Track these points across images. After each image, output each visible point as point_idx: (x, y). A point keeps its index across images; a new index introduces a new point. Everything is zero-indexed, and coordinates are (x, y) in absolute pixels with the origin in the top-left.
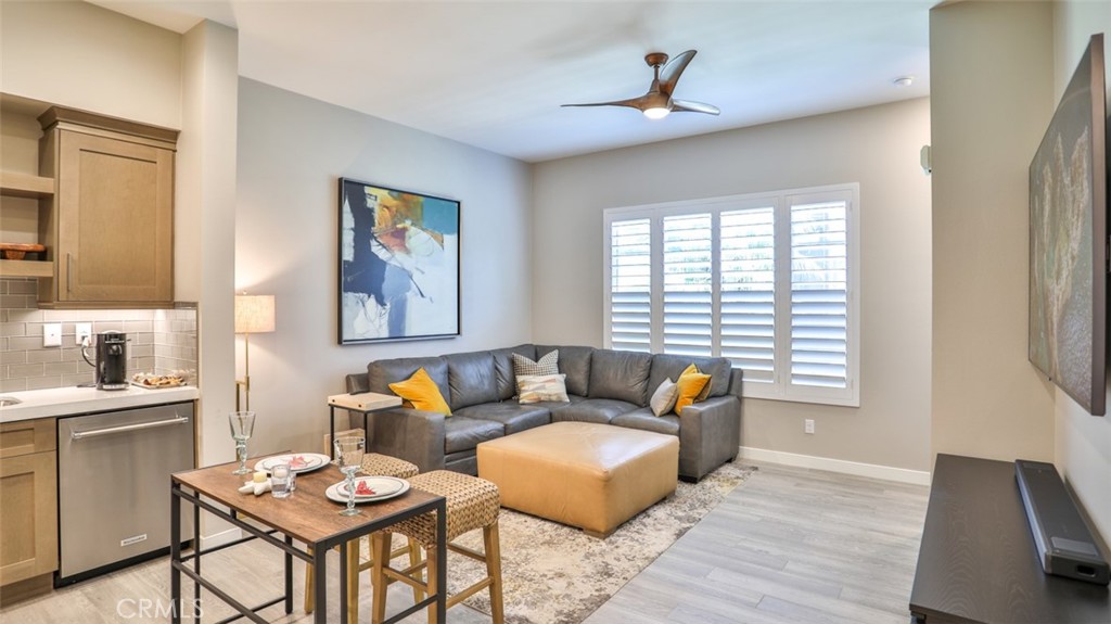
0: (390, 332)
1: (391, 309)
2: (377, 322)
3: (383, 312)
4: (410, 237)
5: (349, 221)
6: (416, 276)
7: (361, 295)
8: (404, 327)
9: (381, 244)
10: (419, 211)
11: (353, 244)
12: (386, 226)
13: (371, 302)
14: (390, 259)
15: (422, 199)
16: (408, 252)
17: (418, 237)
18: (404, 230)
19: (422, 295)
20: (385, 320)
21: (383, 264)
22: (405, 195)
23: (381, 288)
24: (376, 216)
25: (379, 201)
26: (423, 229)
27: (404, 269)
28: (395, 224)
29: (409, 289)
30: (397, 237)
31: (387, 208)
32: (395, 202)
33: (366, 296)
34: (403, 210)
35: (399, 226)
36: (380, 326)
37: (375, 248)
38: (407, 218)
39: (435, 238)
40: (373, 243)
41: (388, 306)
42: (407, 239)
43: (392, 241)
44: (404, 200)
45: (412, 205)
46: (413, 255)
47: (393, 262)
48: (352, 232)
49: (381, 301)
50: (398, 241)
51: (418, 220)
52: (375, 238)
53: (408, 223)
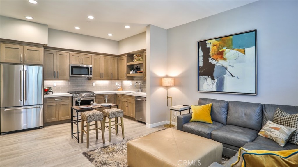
0: (217, 89)
1: (217, 81)
2: (211, 85)
3: (214, 82)
4: (226, 54)
5: (201, 54)
6: (229, 68)
7: (205, 76)
8: (223, 88)
9: (213, 59)
10: (230, 42)
11: (202, 61)
12: (215, 52)
13: (209, 79)
14: (217, 63)
15: (231, 37)
16: (225, 59)
17: (230, 53)
18: (223, 51)
19: (232, 76)
20: (215, 85)
21: (214, 66)
22: (223, 39)
23: (213, 74)
24: (211, 50)
25: (212, 44)
26: (232, 49)
27: (223, 66)
28: (219, 50)
29: (226, 73)
30: (219, 55)
31: (215, 45)
32: (218, 42)
33: (207, 77)
34: (222, 44)
35: (220, 51)
36: (213, 87)
37: (211, 60)
38: (224, 46)
39: (240, 51)
40: (210, 59)
41: (216, 80)
42: (224, 55)
43: (217, 57)
44: (223, 40)
45: (226, 41)
46: (227, 60)
47: (218, 64)
48: (202, 57)
49: (213, 78)
50: (220, 56)
51: (230, 46)
52: (211, 57)
53: (225, 48)
